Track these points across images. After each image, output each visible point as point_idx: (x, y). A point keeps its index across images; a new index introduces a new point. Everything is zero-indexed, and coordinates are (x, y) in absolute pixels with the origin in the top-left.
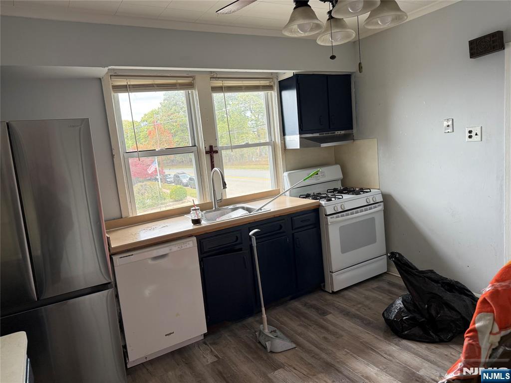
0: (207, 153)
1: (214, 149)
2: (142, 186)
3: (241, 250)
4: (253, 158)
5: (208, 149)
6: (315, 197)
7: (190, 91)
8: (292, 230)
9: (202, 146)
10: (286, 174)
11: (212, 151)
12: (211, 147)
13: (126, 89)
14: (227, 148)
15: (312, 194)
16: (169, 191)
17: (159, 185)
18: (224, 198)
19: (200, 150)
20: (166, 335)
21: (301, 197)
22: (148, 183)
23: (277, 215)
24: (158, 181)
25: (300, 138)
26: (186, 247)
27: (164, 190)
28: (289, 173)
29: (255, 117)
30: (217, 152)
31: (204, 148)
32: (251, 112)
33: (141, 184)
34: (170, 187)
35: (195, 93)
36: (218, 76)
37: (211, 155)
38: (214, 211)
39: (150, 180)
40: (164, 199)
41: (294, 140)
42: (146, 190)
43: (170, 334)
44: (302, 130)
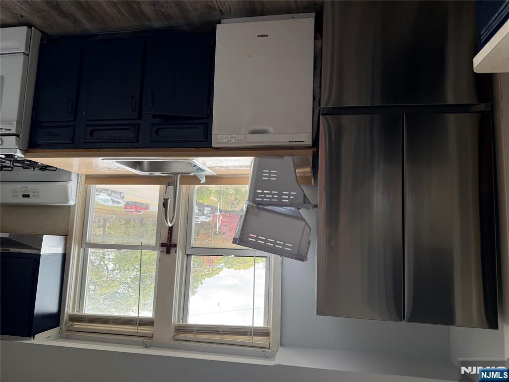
0: (175, 246)
1: (165, 249)
2: (235, 207)
3: (154, 116)
4: (116, 219)
5: (173, 250)
6: (33, 165)
7: (181, 323)
8: (75, 126)
9: (179, 254)
10: (72, 203)
11: (168, 246)
12: (168, 252)
13: (255, 331)
14: (148, 247)
15: (37, 169)
16: (211, 198)
17: (220, 205)
18: (163, 186)
19: (182, 251)
20: (267, 36)
21: (55, 169)
22: (229, 209)
23: (95, 152)
24: (220, 209)
25: (40, 249)
26: (228, 136)
27: (216, 200)
28: (66, 203)
29: (104, 262)
30: (162, 245)
31: (178, 252)
32: (107, 268)
33: (235, 209)
34: (209, 202)
35: (175, 320)
36: (142, 339)
37: (170, 242)
38: (179, 173)
39: (227, 212)
40: (217, 191)
41: (51, 246)
42: (232, 203)
43: (262, 36)
44: (35, 260)
